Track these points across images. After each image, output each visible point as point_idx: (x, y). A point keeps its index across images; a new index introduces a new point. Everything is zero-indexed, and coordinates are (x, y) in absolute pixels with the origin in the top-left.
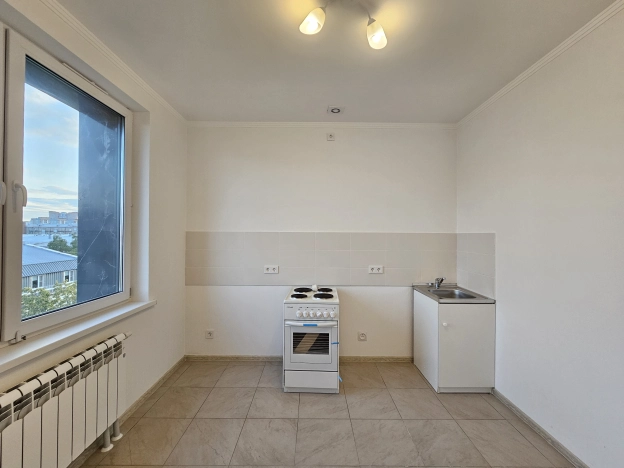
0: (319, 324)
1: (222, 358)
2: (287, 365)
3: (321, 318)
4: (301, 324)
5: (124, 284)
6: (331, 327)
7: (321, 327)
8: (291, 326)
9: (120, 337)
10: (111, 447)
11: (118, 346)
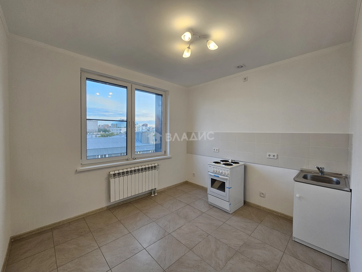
0: (220, 176)
1: (197, 185)
2: (209, 192)
3: (221, 174)
4: (213, 175)
5: (163, 150)
6: (226, 179)
7: (221, 178)
8: (210, 175)
9: (156, 165)
10: (153, 195)
11: (155, 167)
